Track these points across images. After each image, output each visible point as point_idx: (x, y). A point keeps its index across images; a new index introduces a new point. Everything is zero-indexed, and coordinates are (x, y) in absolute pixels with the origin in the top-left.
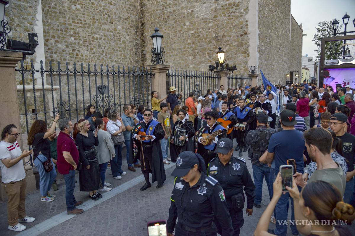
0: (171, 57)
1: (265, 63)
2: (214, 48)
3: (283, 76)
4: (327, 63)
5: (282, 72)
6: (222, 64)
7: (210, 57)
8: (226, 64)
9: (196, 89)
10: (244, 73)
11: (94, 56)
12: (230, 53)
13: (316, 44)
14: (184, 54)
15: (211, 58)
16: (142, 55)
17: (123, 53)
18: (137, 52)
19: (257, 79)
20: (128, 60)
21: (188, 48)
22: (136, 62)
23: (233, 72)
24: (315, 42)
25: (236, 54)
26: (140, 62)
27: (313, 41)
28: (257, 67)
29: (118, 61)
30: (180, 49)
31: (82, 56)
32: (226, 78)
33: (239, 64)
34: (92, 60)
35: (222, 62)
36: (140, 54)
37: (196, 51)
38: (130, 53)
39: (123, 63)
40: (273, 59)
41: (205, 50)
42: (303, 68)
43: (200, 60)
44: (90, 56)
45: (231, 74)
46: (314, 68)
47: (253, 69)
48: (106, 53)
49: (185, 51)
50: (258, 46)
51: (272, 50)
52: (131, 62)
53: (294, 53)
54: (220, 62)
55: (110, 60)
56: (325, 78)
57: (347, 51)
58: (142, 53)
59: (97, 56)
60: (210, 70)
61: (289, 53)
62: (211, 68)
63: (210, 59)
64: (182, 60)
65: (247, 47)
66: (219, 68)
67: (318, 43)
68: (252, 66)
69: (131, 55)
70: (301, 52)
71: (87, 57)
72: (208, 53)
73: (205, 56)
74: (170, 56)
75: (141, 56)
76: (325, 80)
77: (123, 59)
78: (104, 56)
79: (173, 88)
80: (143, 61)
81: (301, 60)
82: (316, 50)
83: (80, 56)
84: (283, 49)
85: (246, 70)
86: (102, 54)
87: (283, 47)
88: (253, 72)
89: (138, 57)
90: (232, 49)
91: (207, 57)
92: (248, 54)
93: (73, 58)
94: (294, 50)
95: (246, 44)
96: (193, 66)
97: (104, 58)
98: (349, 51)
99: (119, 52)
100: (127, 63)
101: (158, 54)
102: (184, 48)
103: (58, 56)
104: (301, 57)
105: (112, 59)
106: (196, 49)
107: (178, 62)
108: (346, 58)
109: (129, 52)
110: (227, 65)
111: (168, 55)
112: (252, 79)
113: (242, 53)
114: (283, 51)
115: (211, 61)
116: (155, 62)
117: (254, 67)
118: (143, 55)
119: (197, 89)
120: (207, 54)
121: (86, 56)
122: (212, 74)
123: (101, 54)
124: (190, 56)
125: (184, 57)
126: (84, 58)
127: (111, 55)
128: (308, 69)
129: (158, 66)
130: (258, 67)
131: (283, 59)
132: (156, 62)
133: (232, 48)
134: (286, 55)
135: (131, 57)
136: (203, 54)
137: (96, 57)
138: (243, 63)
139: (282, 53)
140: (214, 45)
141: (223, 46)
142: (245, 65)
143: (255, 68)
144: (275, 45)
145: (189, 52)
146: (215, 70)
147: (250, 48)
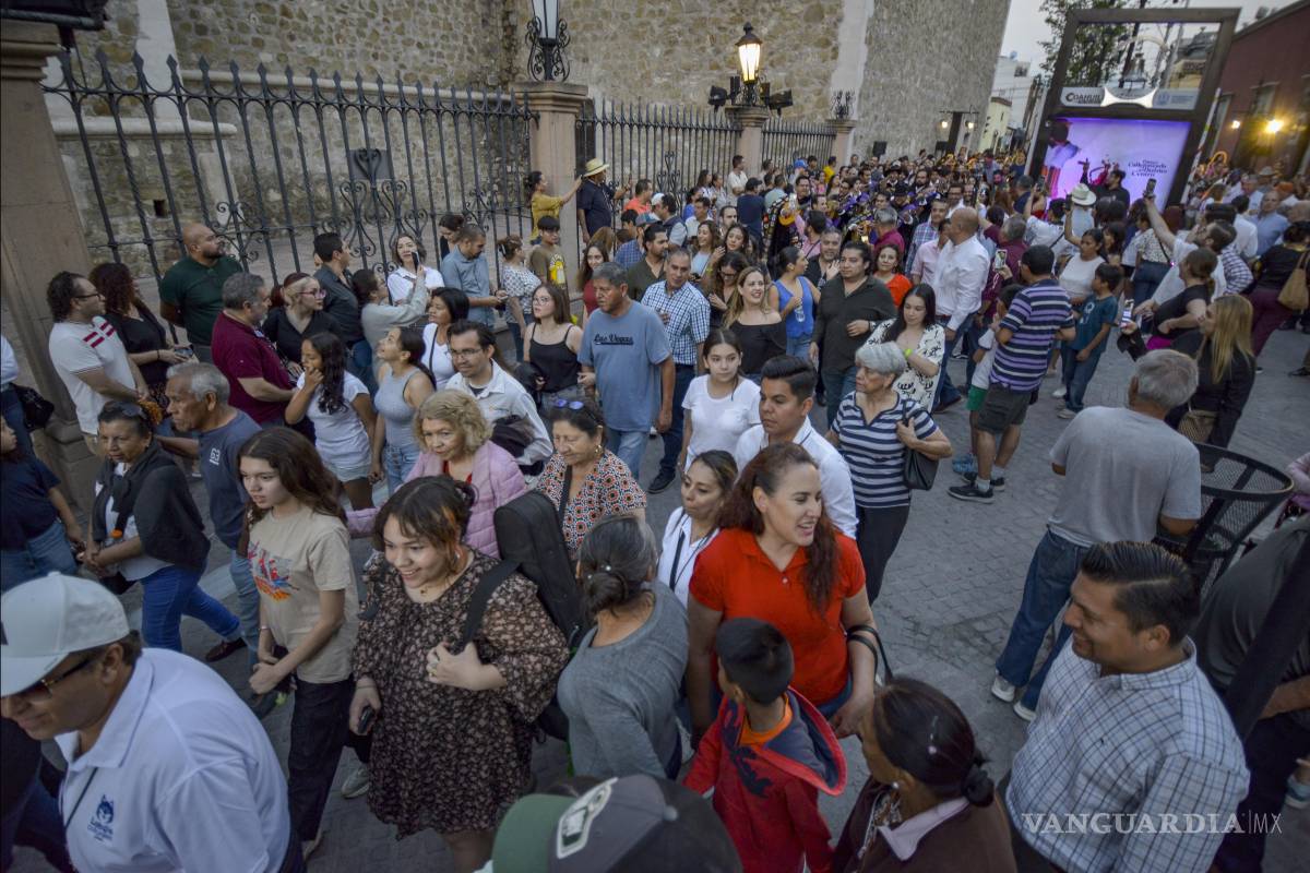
0: (597, 44)
1: (882, 81)
2: (733, 22)
3: (930, 126)
4: (1067, 98)
5: (928, 114)
6: (750, 84)
7: (717, 52)
8: (762, 85)
9: (665, 169)
10: (814, 115)
11: (343, 21)
12: (780, 40)
13: (1049, 21)
14: (636, 36)
15: (721, 56)
16: (505, 30)
17: (443, 16)
18: (489, 15)
19: (851, 136)
20: (461, 43)
21: (652, 12)
22: (488, 54)
23: (779, 113)
24: (1046, 15)
25: (796, 47)
26: (501, 53)
27: (1041, 9)
28: (856, 95)
29: (428, 46)
30: (625, 16)
31: (303, 16)
32: (757, 132)
33: (804, 83)
34: (339, 37)
35: (752, 77)
36: (500, 24)
37: (676, 27)
38: (466, 18)
39: (445, 53)
40: (907, 68)
41: (704, 25)
42: (995, 100)
43: (685, 61)
44: (332, 19)
45: (774, 119)
46: (1026, 100)
47: (843, 101)
48: (386, 12)
49: (642, 24)
50: (870, 20)
51: (910, 37)
52: (471, 51)
53: (977, 47)
54: (746, 79)
55: (399, 38)
56: (1053, 146)
57: (1138, 62)
58: (506, 23)
59: (356, 23)
60: (711, 102)
61: (961, 48)
62: (716, 97)
63: (718, 59)
64: (632, 56)
65: (835, 24)
66: (739, 99)
67: (1054, 17)
68: (841, 93)
69: (468, 25)
70: (998, 45)
71: (322, 22)
72: (712, 38)
73: (703, 49)
74: (595, 38)
75: (501, 33)
76: (1050, 152)
77: (443, 37)
78: (378, 24)
79: (596, 165)
80: (508, 49)
81: (993, 71)
82: (1046, 44)
83: (296, 19)
84: (945, 34)
85: (823, 103)
86: (373, 17)
87: (947, 28)
88: (842, 111)
89: (492, 32)
90: (786, 29)
91: (709, 50)
92: (835, 50)
93: (274, 23)
94: (977, 38)
95: (832, 11)
96: (665, 80)
97: (380, 30)
98: (1142, 63)
99: (428, 12)
100: (457, 54)
101: (548, 45)
102: (639, 14)
103: (219, 14)
104: (996, 62)
105: (407, 36)
106: (675, 21)
107: (619, 62)
108: (1127, 85)
109: (463, 14)
110: (766, 87)
111: (588, 35)
112: (834, 136)
113: (817, 45)
114: (945, 40)
115: (718, 67)
116: (539, 70)
117: (848, 94)
118: (509, 30)
119: (669, 167)
120: (708, 43)
121: (318, 18)
122: (718, 114)
123: (368, 14)
124: (656, 43)
125: (639, 45)
126: (313, 27)
127: (403, 20)
128: (1007, 103)
129: (548, 90)
130: (860, 96)
131: (939, 68)
132: (543, 74)
133: (787, 24)
134: (951, 57)
135: (469, 32)
136: (698, 41)
137: (351, 24)
138: (815, 80)
139: (940, 47)
140: (734, 10)
141: (761, 16)
142: (820, 87)
143: (848, 99)
144: (923, 19)
145: (652, 31)
146: (729, 103)
147: (842, 27)
